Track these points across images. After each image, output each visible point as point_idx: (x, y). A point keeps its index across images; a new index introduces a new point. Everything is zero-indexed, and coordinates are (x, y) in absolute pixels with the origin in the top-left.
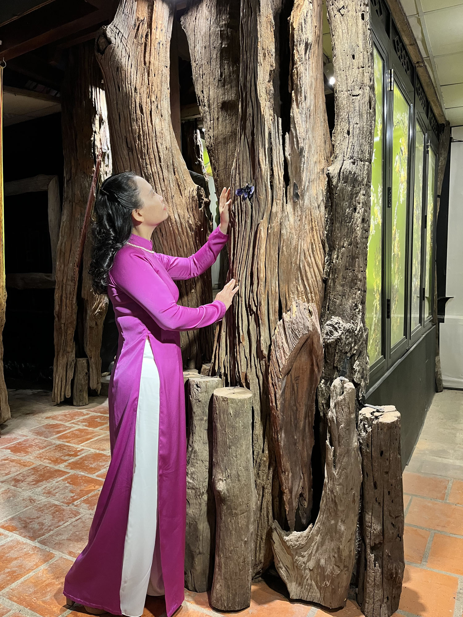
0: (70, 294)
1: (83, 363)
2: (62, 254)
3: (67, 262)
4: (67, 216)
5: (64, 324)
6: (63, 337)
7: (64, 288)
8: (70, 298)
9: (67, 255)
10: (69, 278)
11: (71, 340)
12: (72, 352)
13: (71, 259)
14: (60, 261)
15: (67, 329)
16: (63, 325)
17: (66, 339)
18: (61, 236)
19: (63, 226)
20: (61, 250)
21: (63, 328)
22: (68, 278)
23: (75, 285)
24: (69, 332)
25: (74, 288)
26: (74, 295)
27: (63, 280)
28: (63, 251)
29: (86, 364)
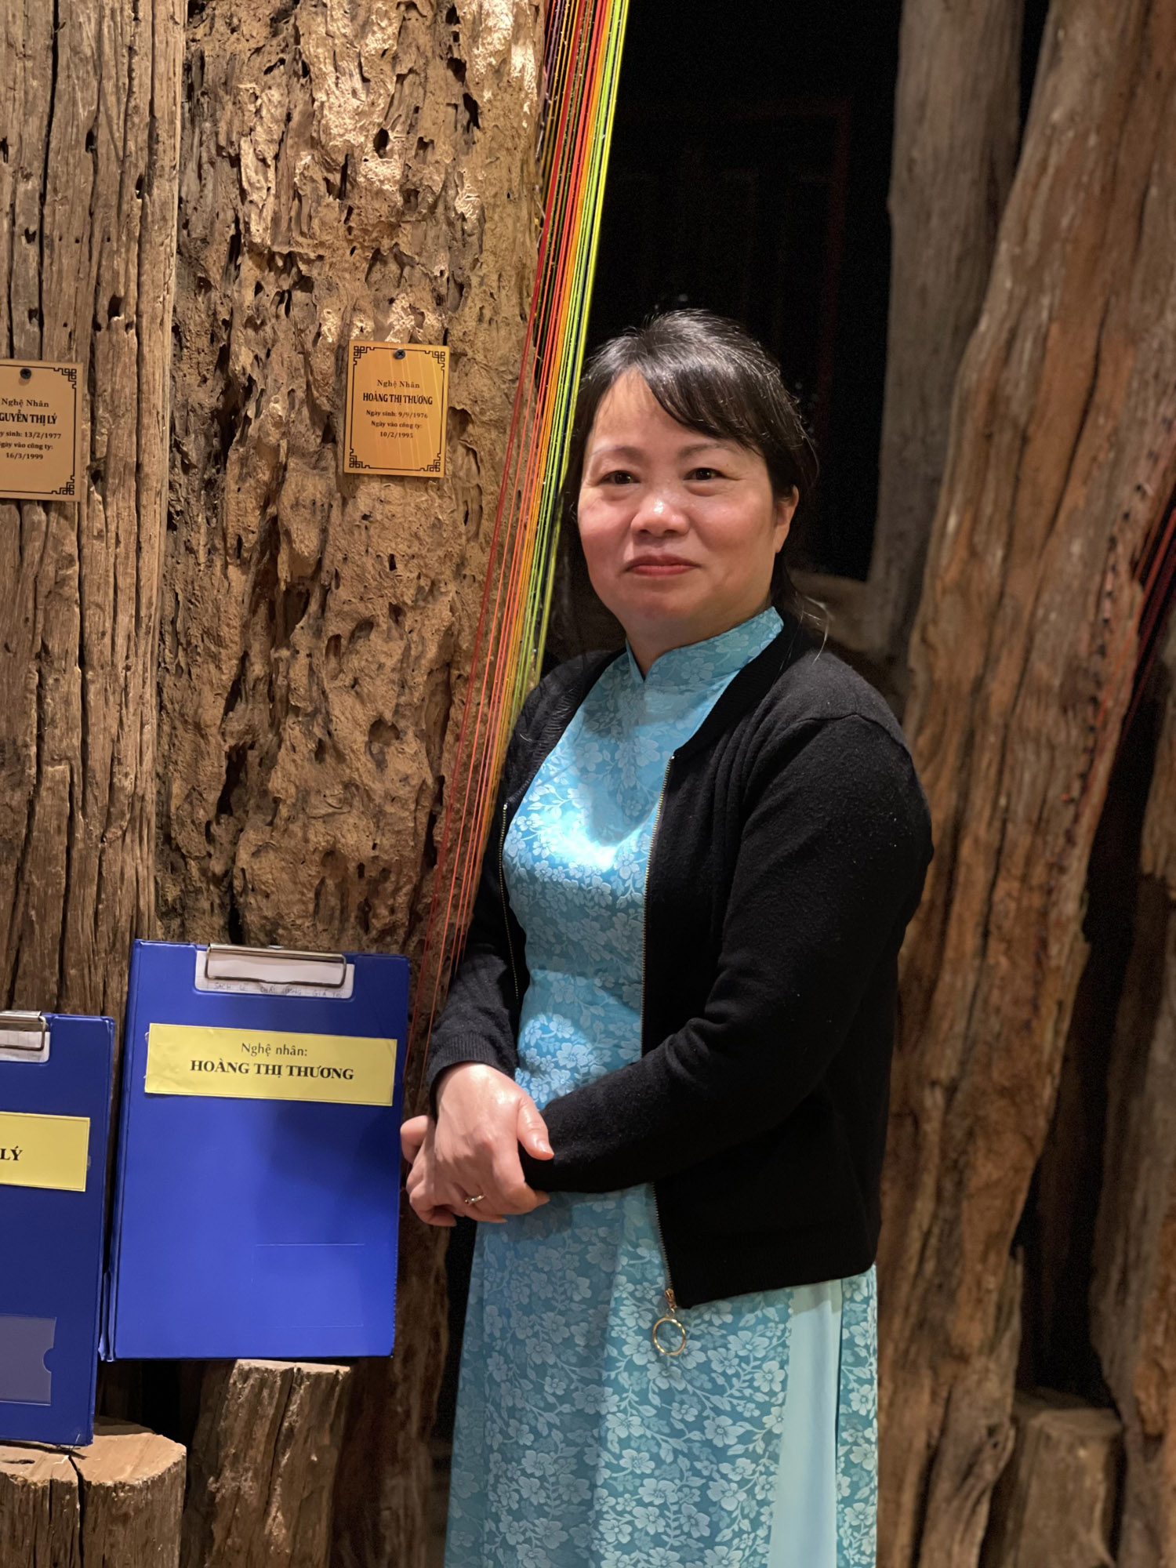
0: (1039, 826)
1: (1080, 1471)
2: (1005, 438)
3: (1040, 524)
4: (1092, 79)
5: (951, 1090)
6: (924, 1206)
7: (986, 760)
8: (1029, 861)
9: (1046, 452)
10: (1048, 672)
11: (991, 1242)
12: (991, 1347)
13: (1076, 496)
14: (974, 503)
15: (970, 1134)
16: (933, 1100)
17: (953, 1224)
18: (1016, 261)
19: (1043, 166)
20: (995, 400)
21: (932, 1128)
22: (1040, 667)
23: (1092, 753)
24: (985, 1170)
25: (1085, 777)
26: (1070, 839)
27: (979, 685)
28: (1017, 408)
29: (1096, 1483)
